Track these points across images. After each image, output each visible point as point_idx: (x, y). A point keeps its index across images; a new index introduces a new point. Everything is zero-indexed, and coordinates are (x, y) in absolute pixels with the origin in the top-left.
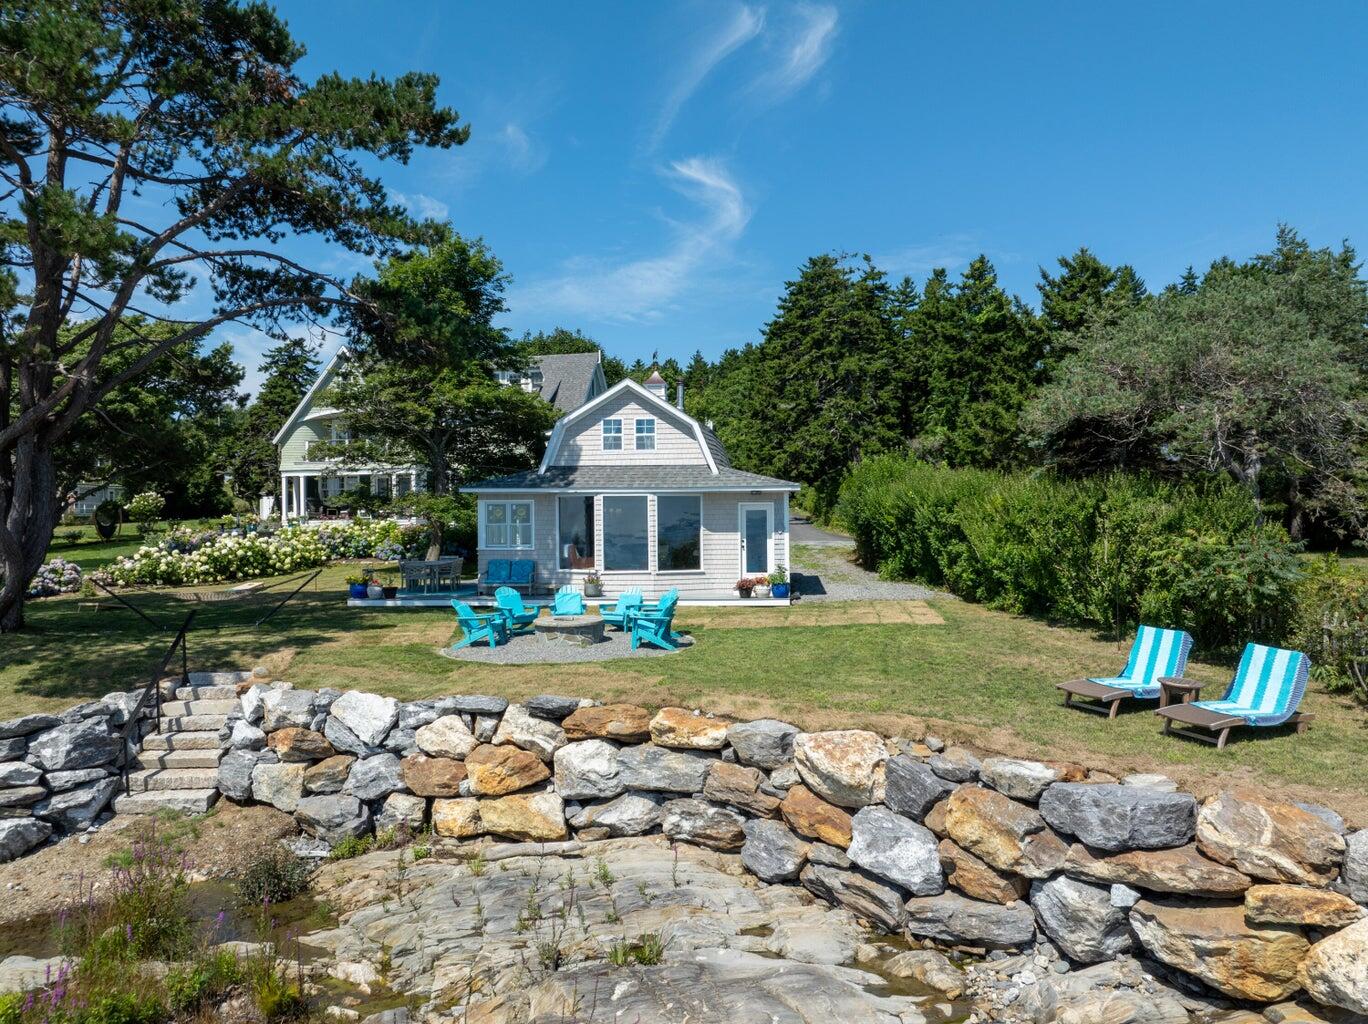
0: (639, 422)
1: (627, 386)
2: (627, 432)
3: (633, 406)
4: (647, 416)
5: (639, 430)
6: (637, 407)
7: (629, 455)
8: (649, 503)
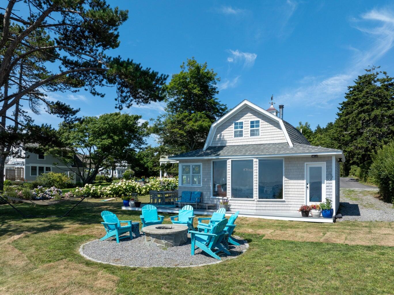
0: (252, 122)
1: (246, 104)
2: (246, 128)
3: (249, 114)
4: (255, 119)
5: (252, 126)
6: (251, 114)
7: (247, 139)
8: (254, 163)
